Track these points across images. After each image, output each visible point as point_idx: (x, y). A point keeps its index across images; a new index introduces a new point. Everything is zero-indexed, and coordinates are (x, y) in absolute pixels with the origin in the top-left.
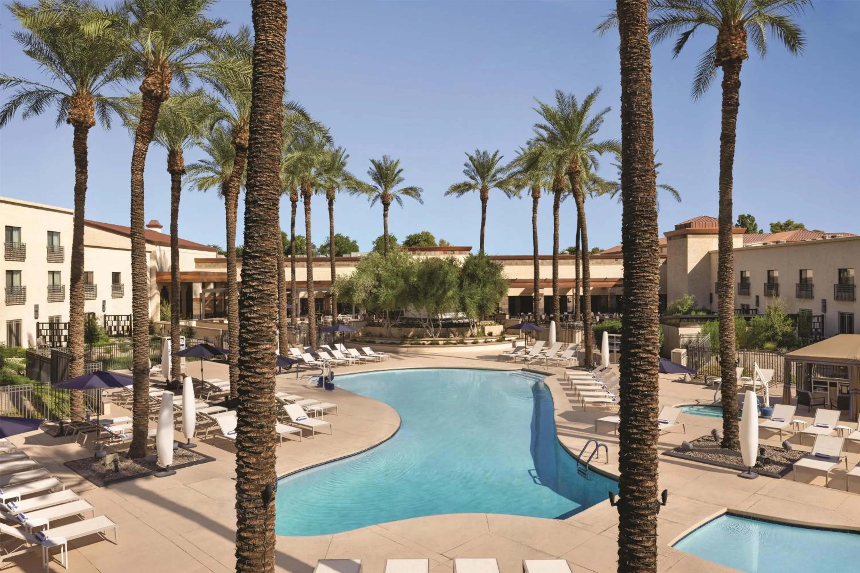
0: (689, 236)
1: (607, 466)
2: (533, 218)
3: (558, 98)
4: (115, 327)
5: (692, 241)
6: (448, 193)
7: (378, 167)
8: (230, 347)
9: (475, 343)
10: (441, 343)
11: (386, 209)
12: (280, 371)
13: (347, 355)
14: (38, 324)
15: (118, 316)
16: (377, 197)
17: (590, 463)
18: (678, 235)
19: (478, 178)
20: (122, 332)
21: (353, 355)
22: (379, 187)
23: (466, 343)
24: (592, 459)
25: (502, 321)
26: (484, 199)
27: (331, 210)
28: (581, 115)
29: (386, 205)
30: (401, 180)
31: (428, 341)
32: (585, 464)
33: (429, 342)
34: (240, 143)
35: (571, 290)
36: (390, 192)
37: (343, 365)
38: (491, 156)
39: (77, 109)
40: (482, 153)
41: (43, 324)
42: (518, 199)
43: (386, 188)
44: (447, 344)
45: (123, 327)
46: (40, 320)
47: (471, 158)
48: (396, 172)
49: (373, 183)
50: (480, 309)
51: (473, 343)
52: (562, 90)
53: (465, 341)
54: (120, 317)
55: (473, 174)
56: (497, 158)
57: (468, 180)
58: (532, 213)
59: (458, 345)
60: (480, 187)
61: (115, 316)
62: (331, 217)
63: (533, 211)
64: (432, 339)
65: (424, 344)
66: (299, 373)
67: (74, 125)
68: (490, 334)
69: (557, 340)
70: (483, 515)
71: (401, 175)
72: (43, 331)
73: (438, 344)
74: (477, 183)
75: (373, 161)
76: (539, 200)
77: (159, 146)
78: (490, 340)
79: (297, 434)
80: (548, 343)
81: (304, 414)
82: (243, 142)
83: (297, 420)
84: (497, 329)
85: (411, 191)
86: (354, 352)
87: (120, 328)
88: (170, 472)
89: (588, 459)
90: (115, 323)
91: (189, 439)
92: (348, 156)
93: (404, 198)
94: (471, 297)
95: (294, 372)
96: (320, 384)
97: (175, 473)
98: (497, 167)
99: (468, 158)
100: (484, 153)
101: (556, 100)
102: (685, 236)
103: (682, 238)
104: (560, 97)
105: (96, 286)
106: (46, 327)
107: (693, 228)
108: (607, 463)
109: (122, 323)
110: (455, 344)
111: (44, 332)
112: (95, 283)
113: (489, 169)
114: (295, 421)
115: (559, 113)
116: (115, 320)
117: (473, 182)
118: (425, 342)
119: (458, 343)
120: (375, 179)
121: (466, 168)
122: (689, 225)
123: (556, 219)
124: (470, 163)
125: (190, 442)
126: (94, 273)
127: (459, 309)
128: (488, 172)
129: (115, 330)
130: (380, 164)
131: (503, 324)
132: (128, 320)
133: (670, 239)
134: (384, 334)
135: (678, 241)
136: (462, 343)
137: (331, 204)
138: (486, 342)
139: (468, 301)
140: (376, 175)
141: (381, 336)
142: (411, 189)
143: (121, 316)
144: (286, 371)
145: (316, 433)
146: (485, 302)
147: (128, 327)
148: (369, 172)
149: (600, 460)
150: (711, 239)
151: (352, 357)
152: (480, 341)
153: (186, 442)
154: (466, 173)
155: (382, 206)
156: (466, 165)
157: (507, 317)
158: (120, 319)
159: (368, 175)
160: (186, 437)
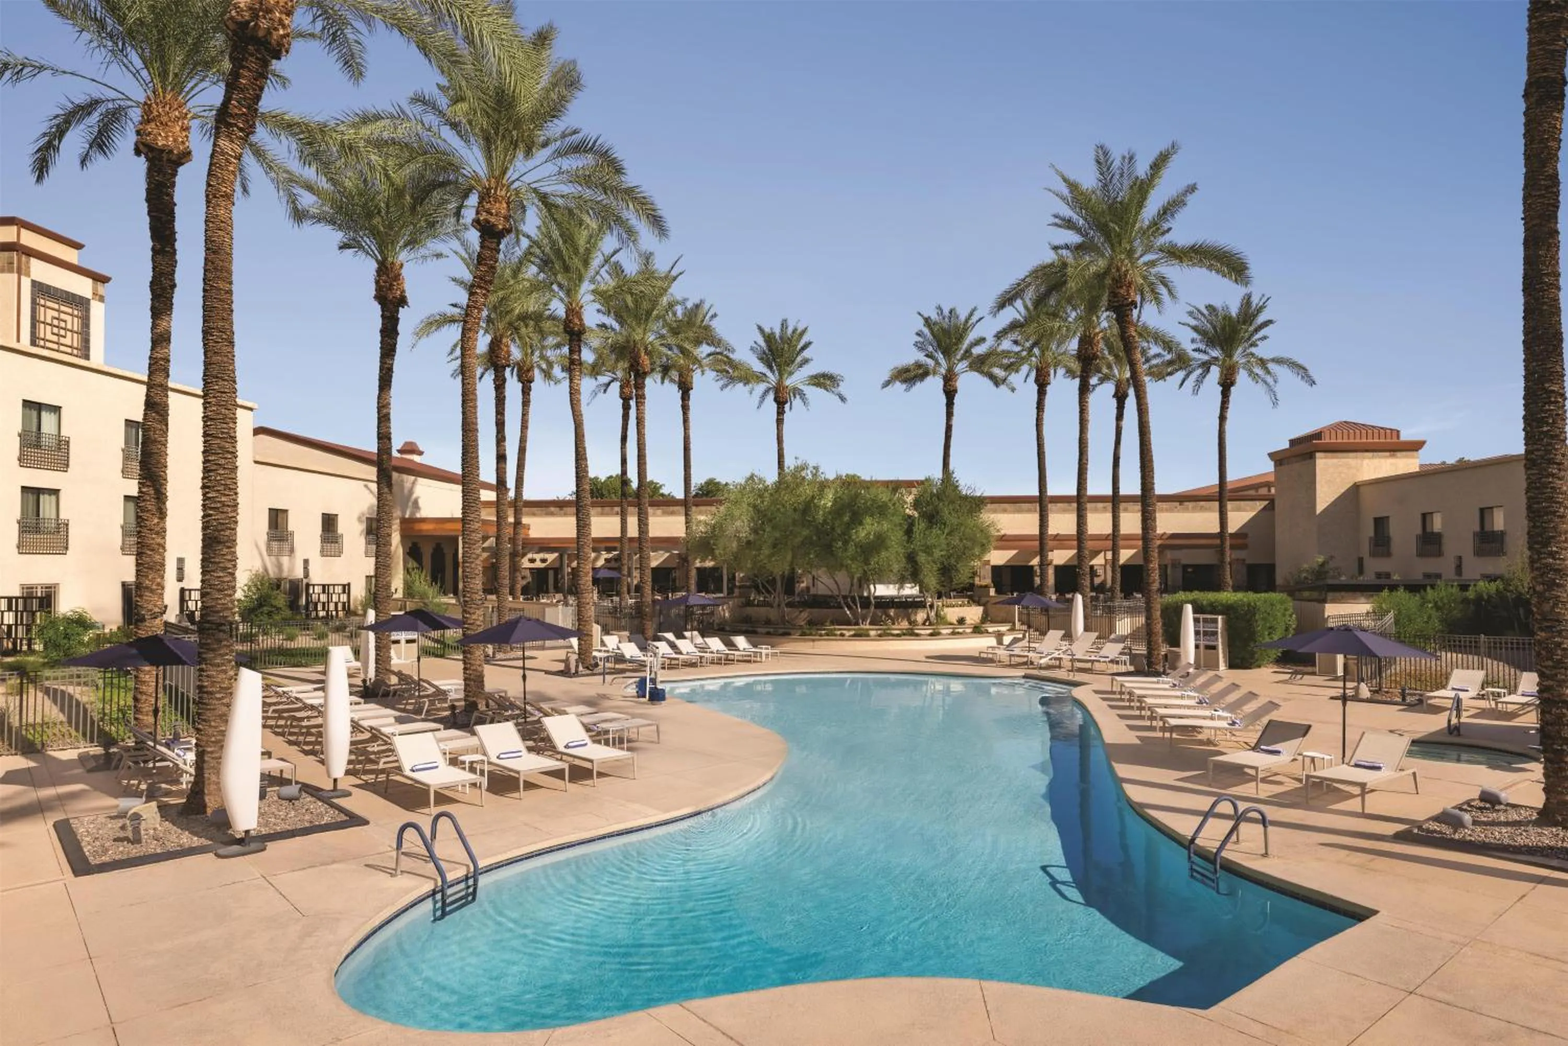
0: (1318, 455)
1: (1266, 861)
2: (1037, 420)
3: (1098, 162)
4: (324, 603)
5: (1324, 464)
6: (887, 384)
7: (769, 338)
8: (464, 611)
9: (935, 635)
10: (872, 633)
11: (781, 412)
12: (577, 672)
13: (703, 649)
14: (182, 591)
15: (328, 585)
16: (766, 392)
17: (1224, 854)
18: (1295, 456)
19: (940, 356)
20: (334, 613)
21: (714, 648)
22: (769, 374)
23: (917, 635)
24: (1228, 846)
25: (984, 600)
26: (950, 394)
27: (685, 408)
28: (1142, 189)
29: (781, 403)
30: (806, 361)
31: (849, 630)
32: (1210, 858)
33: (852, 633)
34: (487, 221)
35: (1102, 554)
36: (789, 382)
37: (693, 665)
38: (962, 318)
39: (153, 125)
40: (946, 312)
41: (190, 590)
42: (1009, 392)
43: (781, 375)
44: (882, 636)
45: (336, 604)
46: (185, 584)
47: (927, 321)
48: (799, 347)
49: (758, 367)
50: (943, 574)
51: (931, 635)
52: (1108, 145)
53: (917, 631)
54: (331, 588)
55: (930, 349)
56: (974, 319)
57: (921, 357)
58: (1035, 411)
59: (903, 637)
60: (943, 371)
61: (324, 586)
62: (686, 421)
63: (1038, 408)
64: (857, 627)
65: (842, 635)
66: (607, 676)
67: (148, 159)
68: (961, 621)
69: (1087, 629)
70: (970, 985)
71: (806, 354)
72: (190, 603)
73: (868, 635)
74: (938, 363)
75: (760, 329)
76: (1049, 388)
77: (364, 256)
78: (961, 630)
79: (557, 774)
80: (1068, 636)
81: (584, 736)
82: (493, 220)
83: (567, 747)
84: (973, 613)
85: (825, 381)
86: (715, 644)
87: (332, 606)
88: (253, 846)
89: (1218, 844)
90: (323, 598)
91: (335, 780)
92: (715, 316)
93: (812, 392)
94: (928, 550)
95: (600, 674)
96: (641, 693)
97: (264, 849)
98: (972, 336)
99: (922, 321)
100: (951, 312)
101: (1093, 167)
102: (1311, 456)
103: (1305, 459)
104: (1103, 160)
105: (292, 534)
106: (196, 595)
107: (1326, 440)
108: (1266, 855)
109: (335, 598)
110: (898, 635)
111: (191, 605)
112: (290, 529)
113: (960, 338)
114: (561, 748)
115: (1098, 193)
116: (324, 592)
117: (930, 362)
118: (844, 632)
119: (904, 634)
120: (761, 359)
121: (920, 339)
122: (1318, 435)
123: (1083, 411)
124: (926, 331)
125: (339, 787)
126: (290, 513)
127: (906, 574)
128: (956, 344)
129: (324, 609)
130: (773, 333)
131: (984, 605)
132: (344, 592)
133: (1281, 465)
134: (773, 619)
135: (1297, 466)
136: (911, 634)
137: (685, 397)
138: (953, 633)
139: (922, 558)
140: (764, 353)
141: (768, 622)
142: (824, 376)
143: (334, 585)
144: (588, 672)
145: (601, 775)
146: (953, 561)
147: (344, 603)
148: (752, 349)
149: (1243, 846)
150: (1359, 461)
151: (712, 652)
152: (944, 632)
153: (329, 786)
154: (920, 346)
155: (775, 406)
156: (918, 334)
157: (992, 592)
158: (331, 591)
159: (751, 353)
160: (329, 776)
